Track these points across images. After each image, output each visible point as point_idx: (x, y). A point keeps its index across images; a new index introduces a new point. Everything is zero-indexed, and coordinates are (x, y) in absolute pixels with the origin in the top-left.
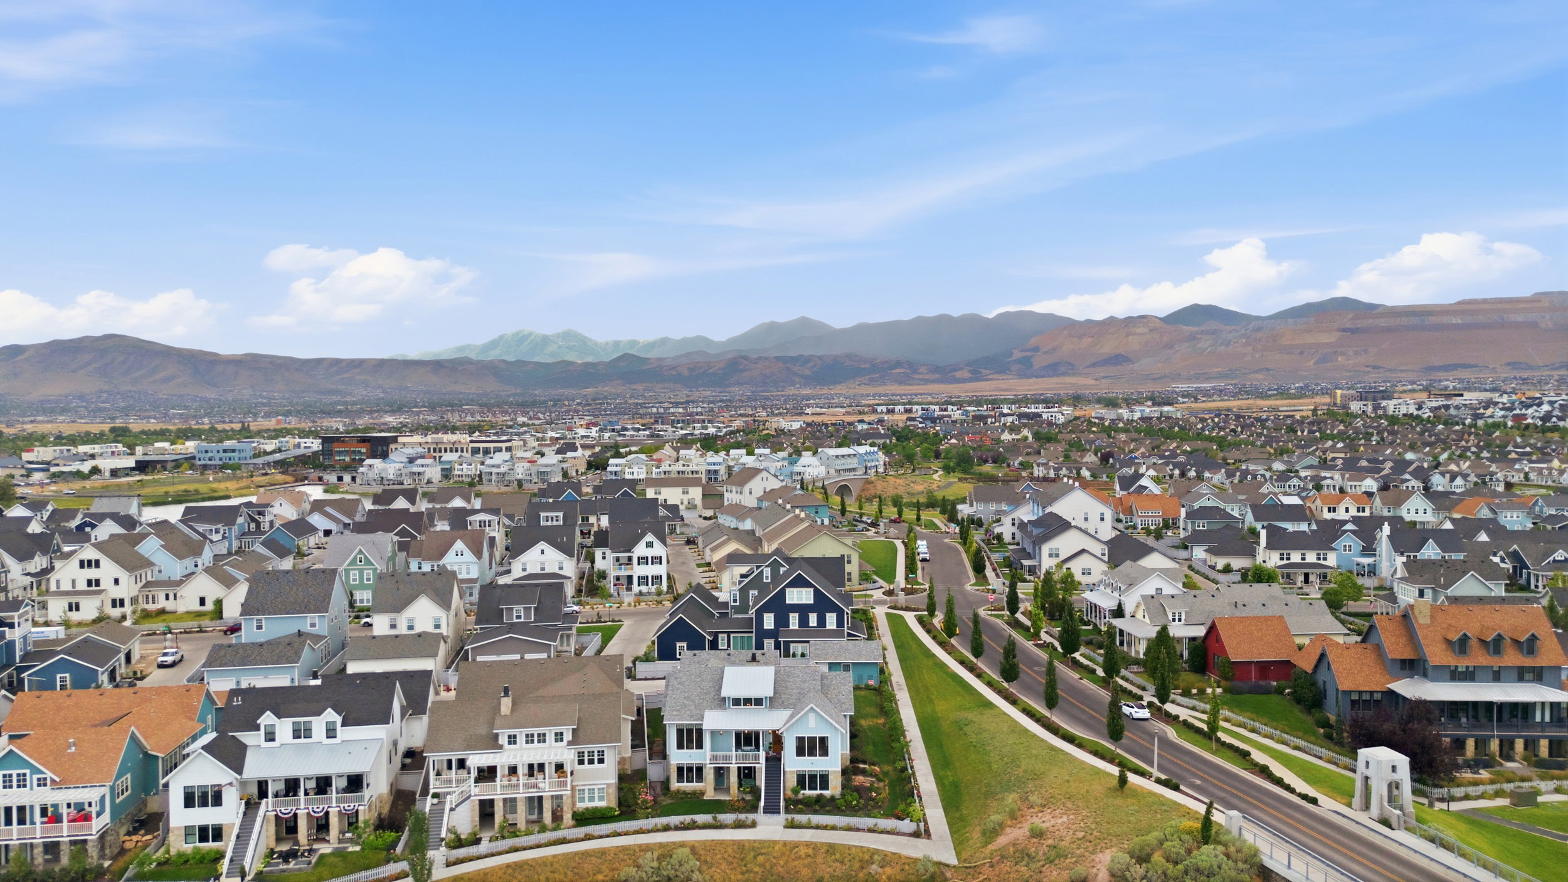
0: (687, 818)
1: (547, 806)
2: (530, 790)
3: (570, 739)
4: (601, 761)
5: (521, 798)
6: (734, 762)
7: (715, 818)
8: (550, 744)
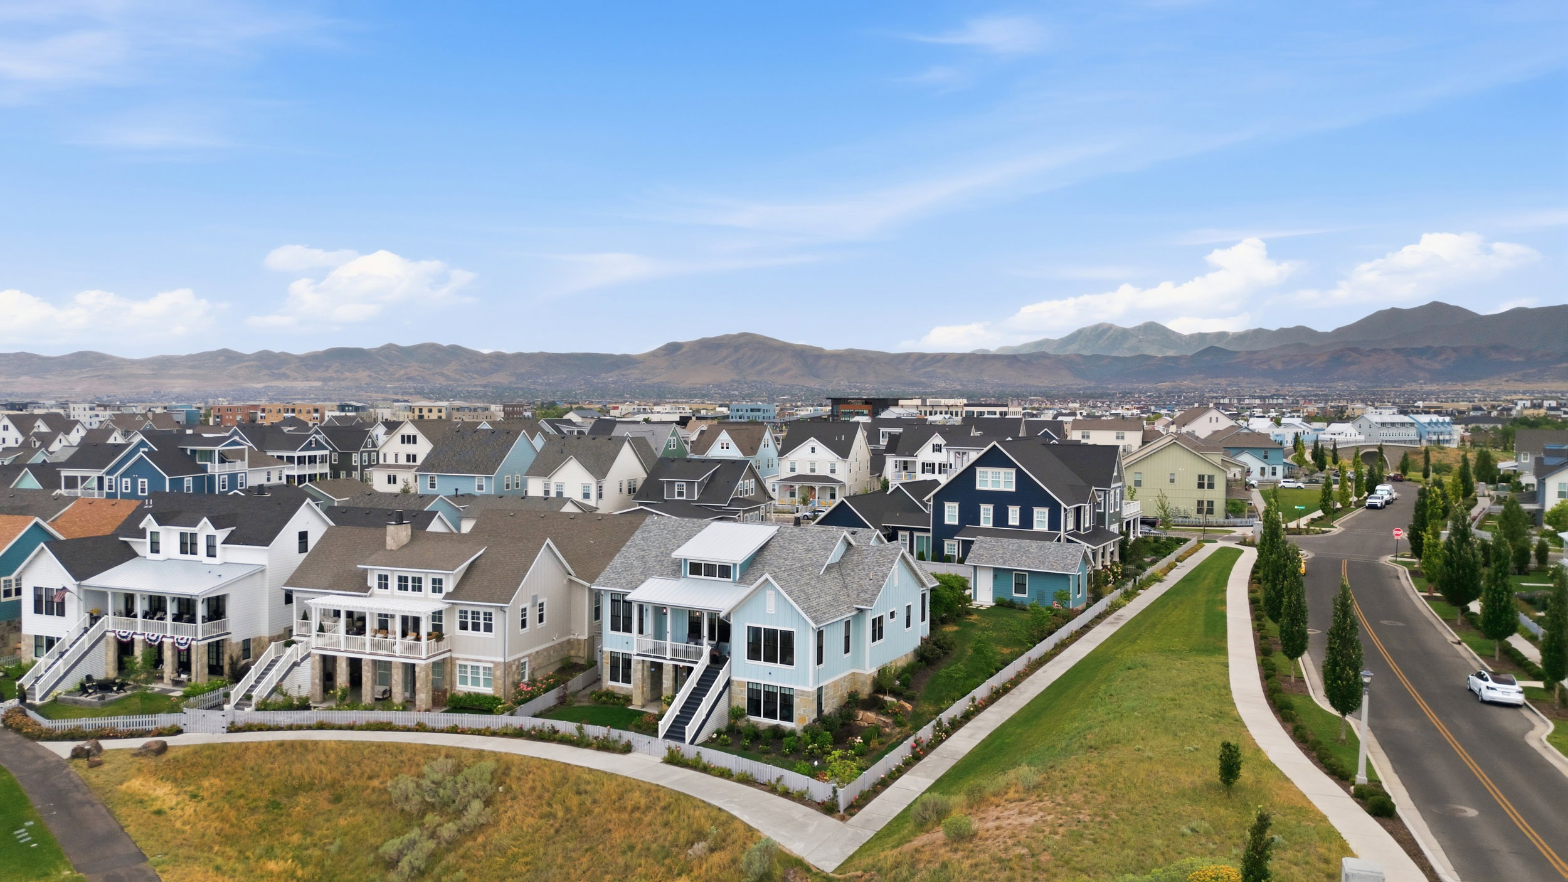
3: (452, 590)
6: (668, 656)
8: (426, 595)
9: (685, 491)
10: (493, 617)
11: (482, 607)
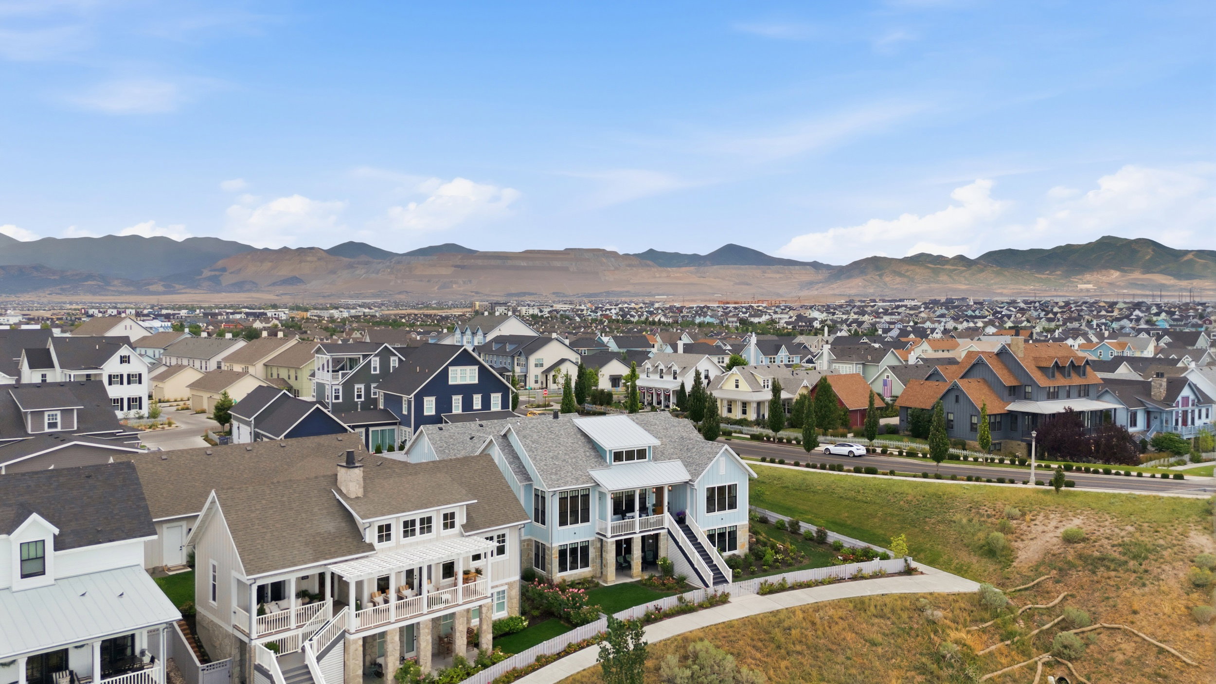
3: (465, 522)
4: (502, 551)
6: (637, 530)
7: (681, 600)
8: (438, 534)
9: (59, 420)
10: (507, 538)
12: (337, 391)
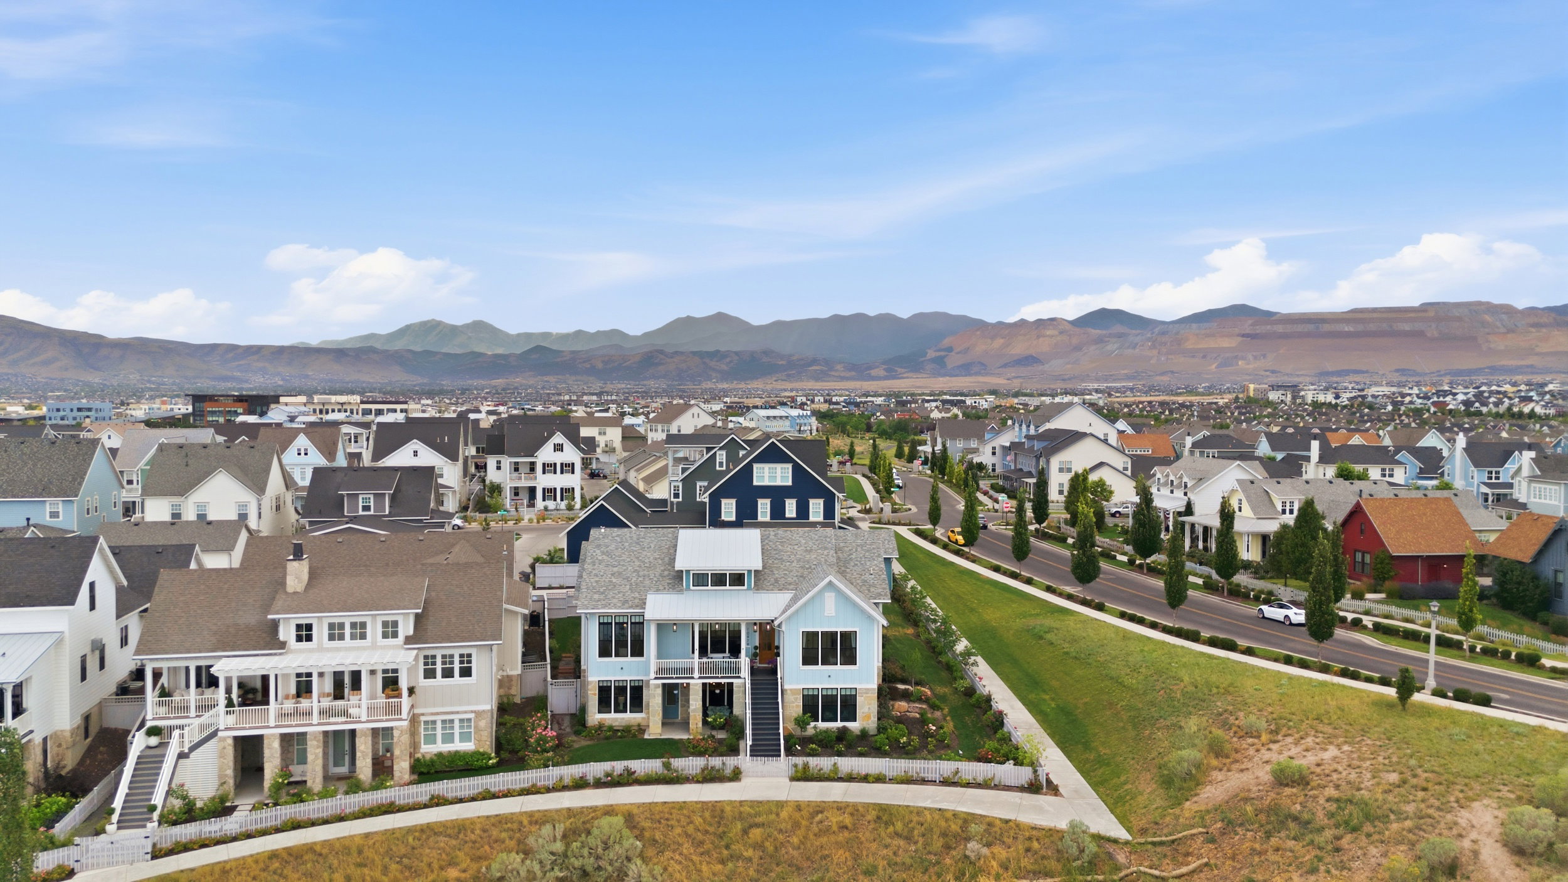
0: (619, 766)
1: (364, 747)
2: (332, 720)
3: (411, 632)
4: (466, 672)
5: (314, 733)
6: (696, 675)
7: (667, 766)
8: (374, 643)
9: (372, 504)
10: (474, 659)
11: (456, 649)
12: (676, 488)
